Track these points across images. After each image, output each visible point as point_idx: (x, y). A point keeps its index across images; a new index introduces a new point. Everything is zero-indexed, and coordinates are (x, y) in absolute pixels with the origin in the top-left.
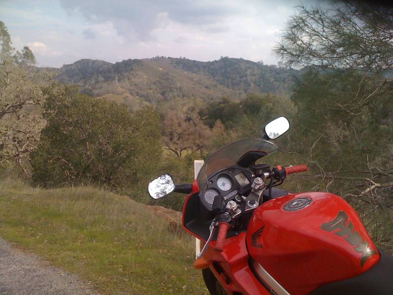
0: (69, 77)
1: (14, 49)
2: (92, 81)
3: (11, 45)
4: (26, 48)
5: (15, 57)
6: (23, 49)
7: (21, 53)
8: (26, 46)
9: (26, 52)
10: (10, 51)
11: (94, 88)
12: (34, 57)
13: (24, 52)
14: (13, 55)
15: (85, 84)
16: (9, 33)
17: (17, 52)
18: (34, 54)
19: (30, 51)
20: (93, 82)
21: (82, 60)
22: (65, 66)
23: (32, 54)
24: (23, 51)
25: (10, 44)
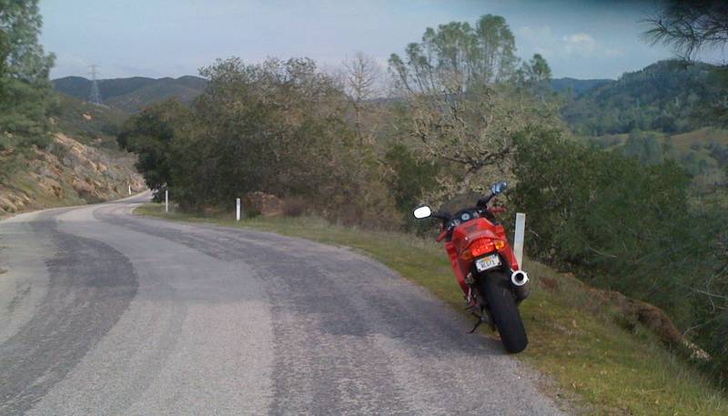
0: (632, 96)
1: (520, 59)
2: (675, 102)
3: (515, 53)
4: (537, 56)
5: (520, 72)
6: (532, 58)
7: (530, 64)
8: (537, 53)
9: (538, 64)
10: (514, 63)
11: (679, 116)
12: (550, 71)
13: (534, 64)
14: (517, 68)
15: (661, 108)
16: (514, 35)
17: (524, 64)
18: (549, 65)
19: (544, 61)
20: (677, 104)
21: (659, 62)
22: (627, 75)
23: (546, 65)
24: (533, 62)
25: (513, 51)
